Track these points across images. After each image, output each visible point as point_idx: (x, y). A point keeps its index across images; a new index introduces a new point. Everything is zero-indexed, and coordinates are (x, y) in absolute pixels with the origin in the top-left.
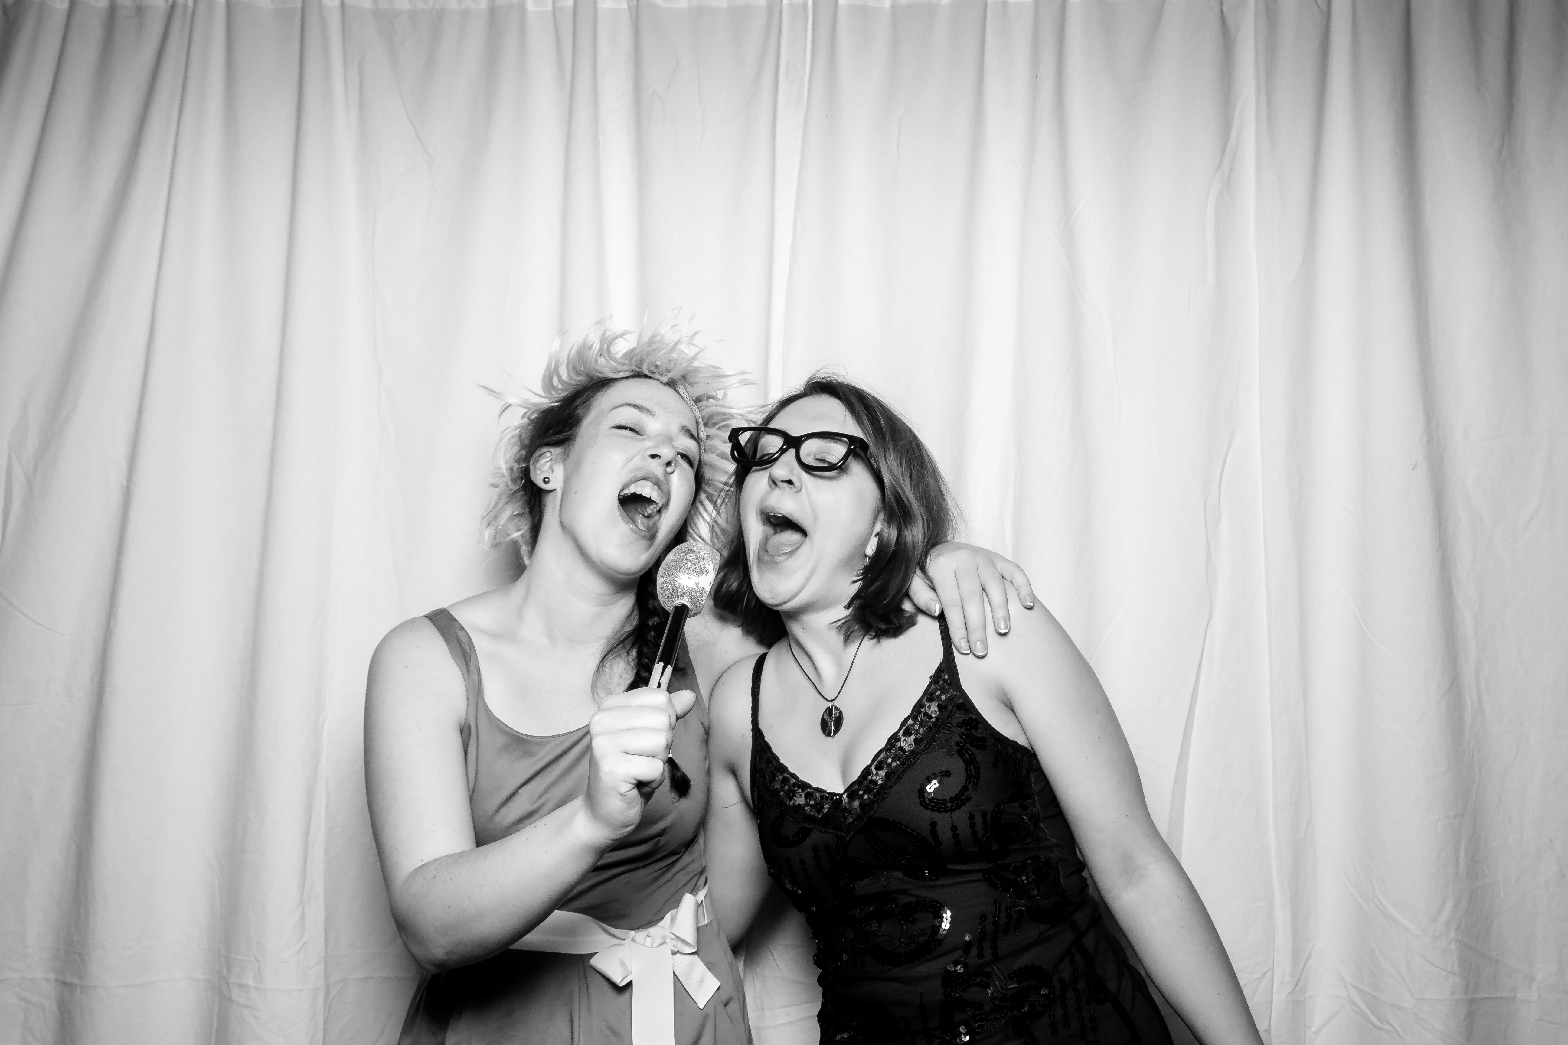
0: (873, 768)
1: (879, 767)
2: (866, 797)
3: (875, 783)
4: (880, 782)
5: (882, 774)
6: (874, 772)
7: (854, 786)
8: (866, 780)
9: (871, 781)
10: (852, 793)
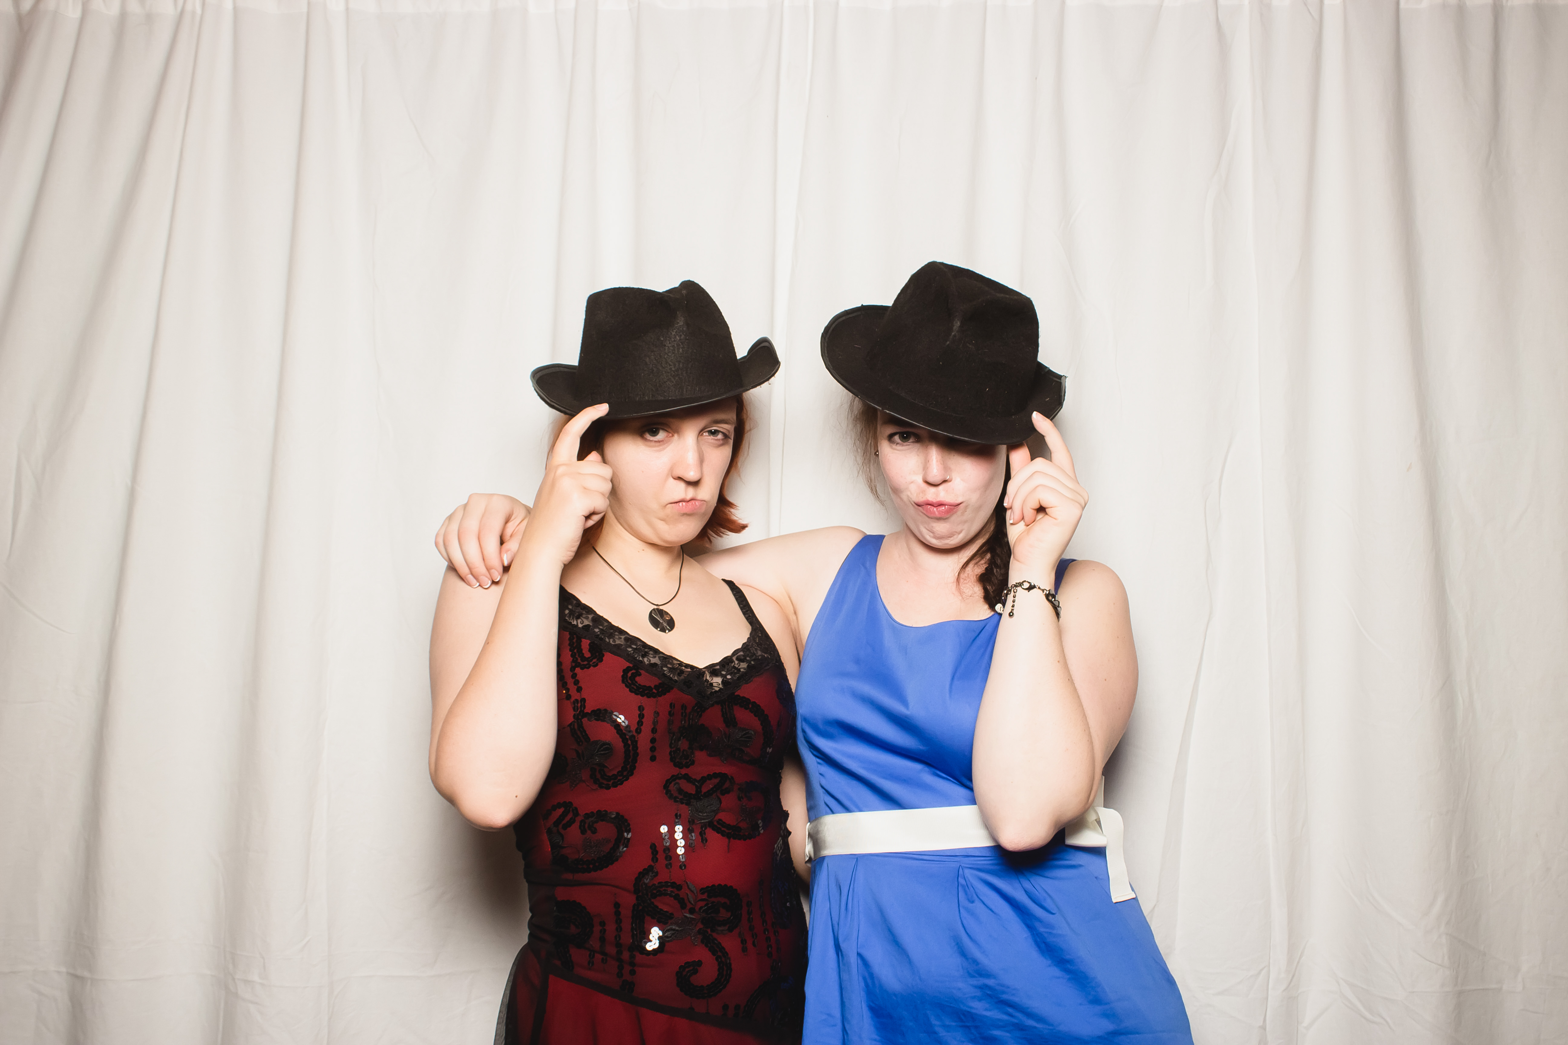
0: (734, 658)
1: (740, 660)
2: (729, 677)
3: (739, 670)
4: (742, 670)
5: (744, 665)
6: (736, 662)
7: (715, 666)
8: (728, 665)
9: (734, 667)
10: (713, 669)
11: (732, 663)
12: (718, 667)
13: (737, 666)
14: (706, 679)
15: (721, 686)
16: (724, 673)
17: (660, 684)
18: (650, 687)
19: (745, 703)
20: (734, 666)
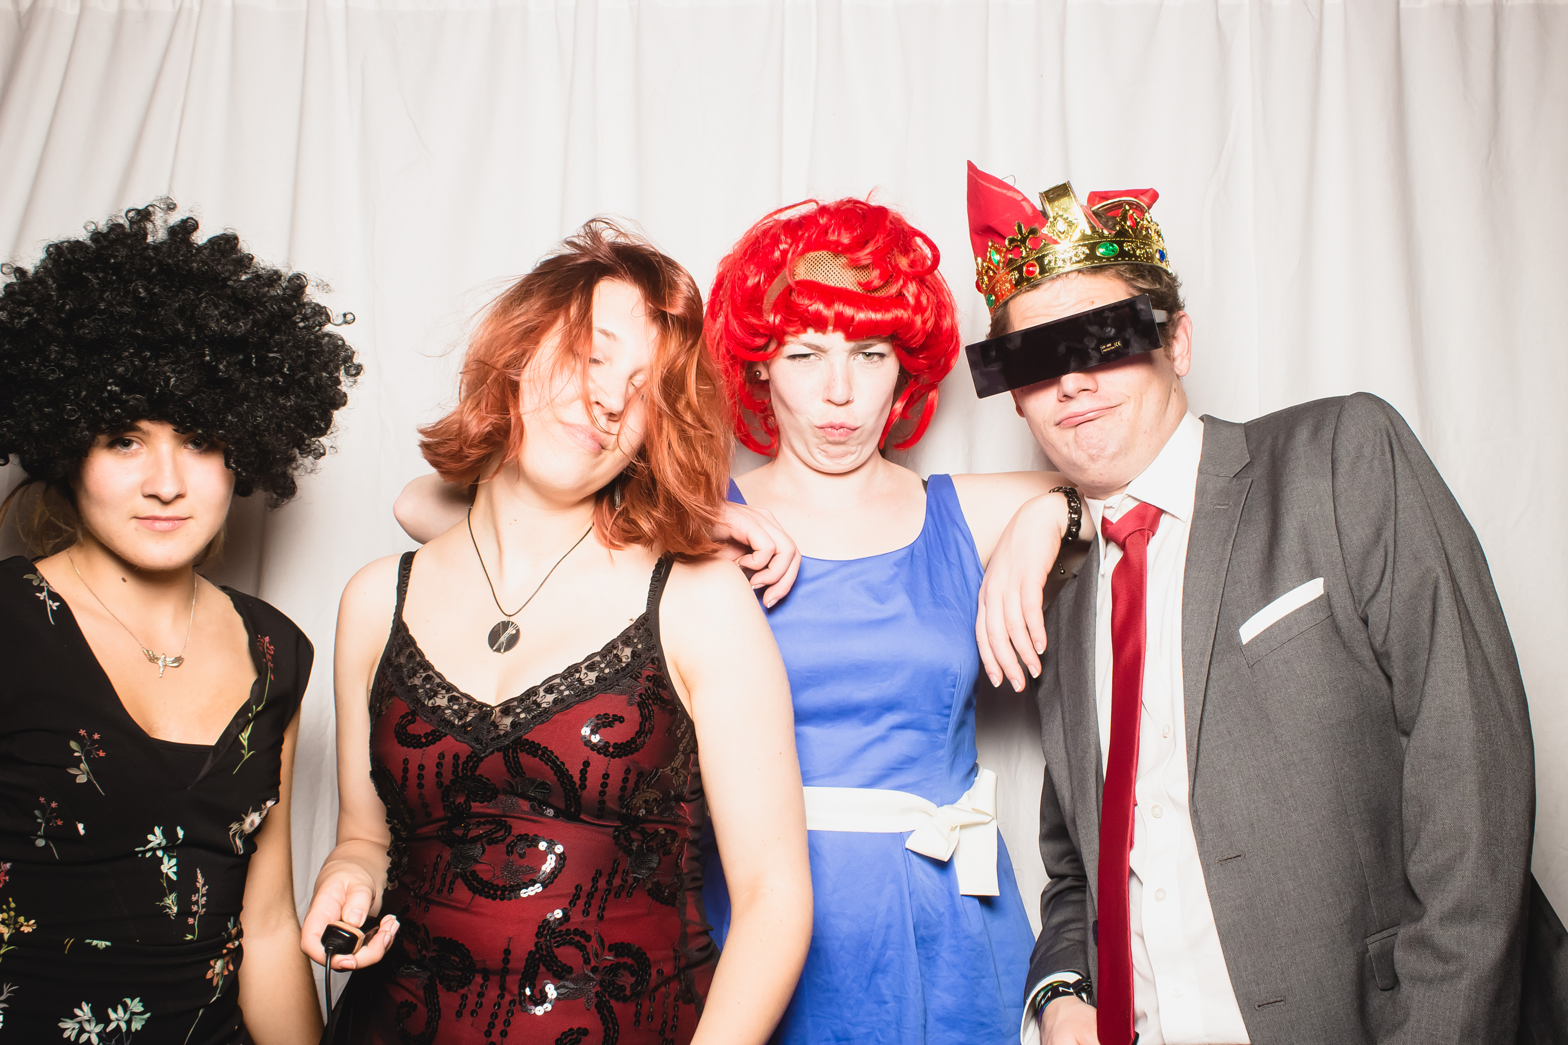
2: (522, 715)
7: (512, 702)
9: (535, 702)
10: (507, 708)
11: (535, 696)
12: (515, 703)
13: (539, 700)
14: (494, 722)
15: (509, 728)
16: (518, 710)
17: (433, 731)
18: (420, 736)
19: (534, 749)
20: (536, 700)
